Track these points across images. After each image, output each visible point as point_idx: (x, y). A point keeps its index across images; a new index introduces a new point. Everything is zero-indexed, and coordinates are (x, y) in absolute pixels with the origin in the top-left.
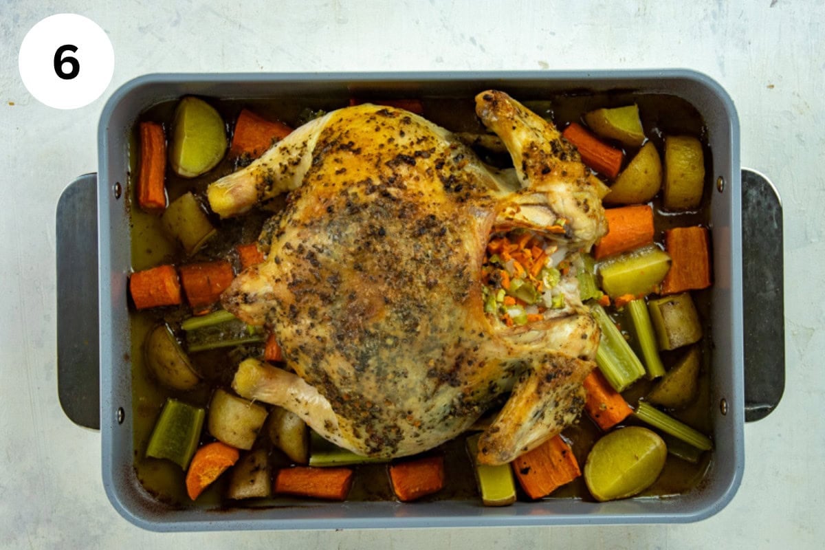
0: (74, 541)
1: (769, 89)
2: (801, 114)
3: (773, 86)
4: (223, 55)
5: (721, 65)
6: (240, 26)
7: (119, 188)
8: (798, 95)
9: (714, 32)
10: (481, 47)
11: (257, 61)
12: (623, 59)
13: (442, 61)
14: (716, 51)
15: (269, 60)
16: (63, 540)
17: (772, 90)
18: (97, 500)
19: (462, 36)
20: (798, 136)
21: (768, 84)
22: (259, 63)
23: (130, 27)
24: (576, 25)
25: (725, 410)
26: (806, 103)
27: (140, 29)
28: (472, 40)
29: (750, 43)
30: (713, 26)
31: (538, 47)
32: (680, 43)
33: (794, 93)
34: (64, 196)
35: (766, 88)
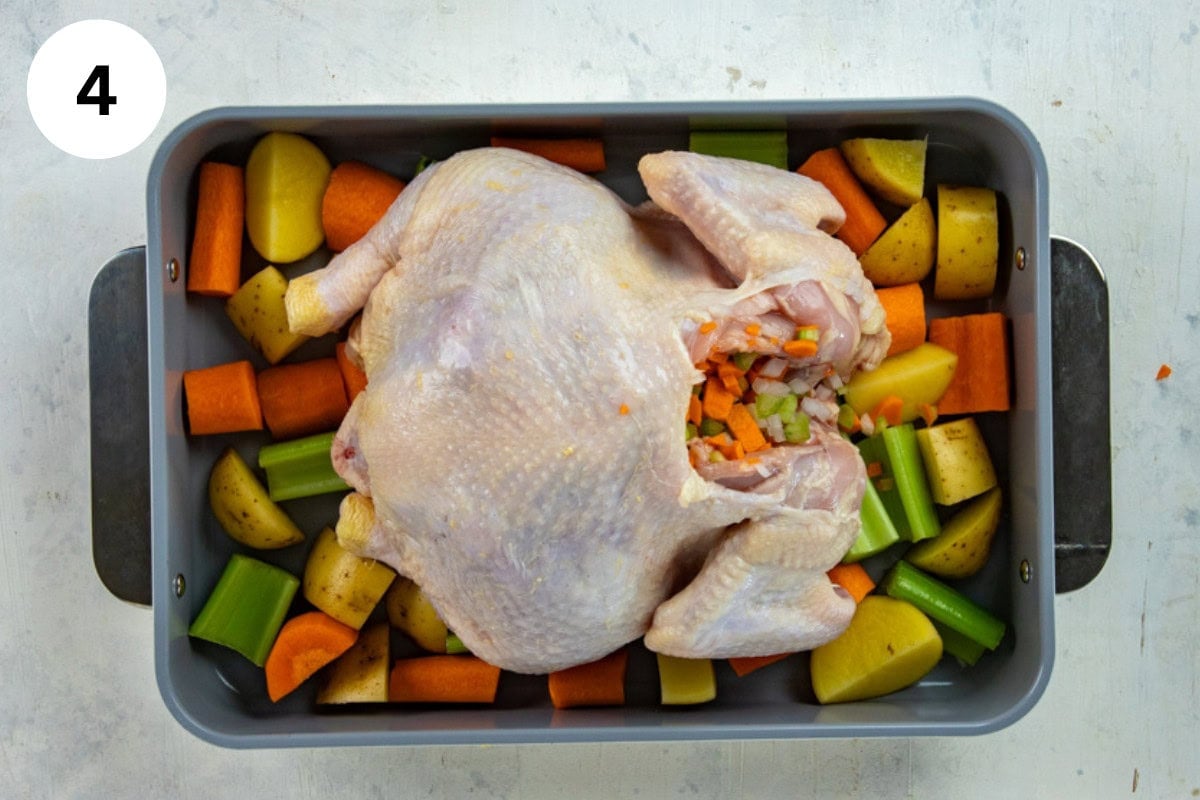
0: (66, 749)
1: (1054, 107)
2: (1101, 142)
3: (1059, 103)
4: (278, 58)
5: (987, 72)
6: (302, 16)
7: (177, 268)
8: (1096, 116)
9: (977, 26)
10: (645, 47)
11: (327, 68)
12: (846, 65)
13: (590, 67)
14: (979, 53)
15: (343, 65)
16: (51, 748)
17: (1058, 108)
18: (98, 692)
19: (619, 32)
20: (1096, 173)
21: (1053, 100)
22: (329, 69)
23: (145, 18)
24: (779, 16)
25: (1027, 577)
26: (1107, 127)
27: (160, 21)
28: (633, 37)
29: (1027, 42)
30: (975, 18)
31: (726, 47)
32: (927, 41)
33: (1090, 113)
34: (101, 279)
35: (1050, 106)
